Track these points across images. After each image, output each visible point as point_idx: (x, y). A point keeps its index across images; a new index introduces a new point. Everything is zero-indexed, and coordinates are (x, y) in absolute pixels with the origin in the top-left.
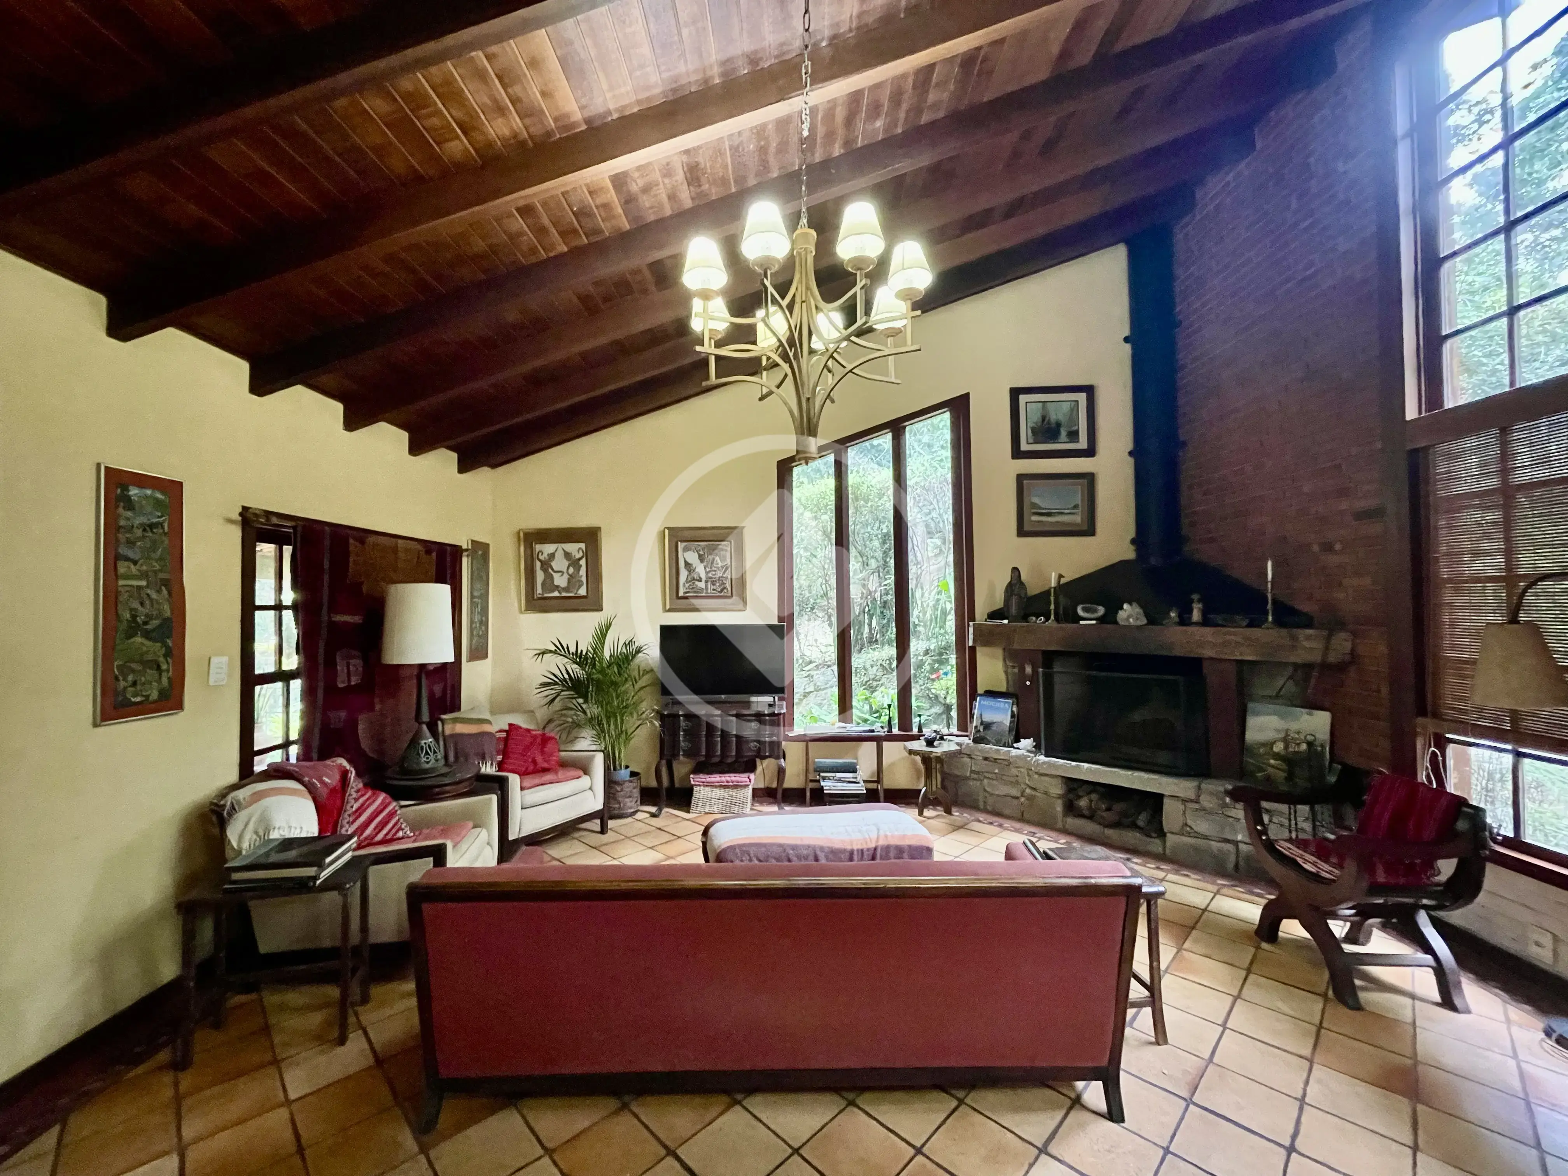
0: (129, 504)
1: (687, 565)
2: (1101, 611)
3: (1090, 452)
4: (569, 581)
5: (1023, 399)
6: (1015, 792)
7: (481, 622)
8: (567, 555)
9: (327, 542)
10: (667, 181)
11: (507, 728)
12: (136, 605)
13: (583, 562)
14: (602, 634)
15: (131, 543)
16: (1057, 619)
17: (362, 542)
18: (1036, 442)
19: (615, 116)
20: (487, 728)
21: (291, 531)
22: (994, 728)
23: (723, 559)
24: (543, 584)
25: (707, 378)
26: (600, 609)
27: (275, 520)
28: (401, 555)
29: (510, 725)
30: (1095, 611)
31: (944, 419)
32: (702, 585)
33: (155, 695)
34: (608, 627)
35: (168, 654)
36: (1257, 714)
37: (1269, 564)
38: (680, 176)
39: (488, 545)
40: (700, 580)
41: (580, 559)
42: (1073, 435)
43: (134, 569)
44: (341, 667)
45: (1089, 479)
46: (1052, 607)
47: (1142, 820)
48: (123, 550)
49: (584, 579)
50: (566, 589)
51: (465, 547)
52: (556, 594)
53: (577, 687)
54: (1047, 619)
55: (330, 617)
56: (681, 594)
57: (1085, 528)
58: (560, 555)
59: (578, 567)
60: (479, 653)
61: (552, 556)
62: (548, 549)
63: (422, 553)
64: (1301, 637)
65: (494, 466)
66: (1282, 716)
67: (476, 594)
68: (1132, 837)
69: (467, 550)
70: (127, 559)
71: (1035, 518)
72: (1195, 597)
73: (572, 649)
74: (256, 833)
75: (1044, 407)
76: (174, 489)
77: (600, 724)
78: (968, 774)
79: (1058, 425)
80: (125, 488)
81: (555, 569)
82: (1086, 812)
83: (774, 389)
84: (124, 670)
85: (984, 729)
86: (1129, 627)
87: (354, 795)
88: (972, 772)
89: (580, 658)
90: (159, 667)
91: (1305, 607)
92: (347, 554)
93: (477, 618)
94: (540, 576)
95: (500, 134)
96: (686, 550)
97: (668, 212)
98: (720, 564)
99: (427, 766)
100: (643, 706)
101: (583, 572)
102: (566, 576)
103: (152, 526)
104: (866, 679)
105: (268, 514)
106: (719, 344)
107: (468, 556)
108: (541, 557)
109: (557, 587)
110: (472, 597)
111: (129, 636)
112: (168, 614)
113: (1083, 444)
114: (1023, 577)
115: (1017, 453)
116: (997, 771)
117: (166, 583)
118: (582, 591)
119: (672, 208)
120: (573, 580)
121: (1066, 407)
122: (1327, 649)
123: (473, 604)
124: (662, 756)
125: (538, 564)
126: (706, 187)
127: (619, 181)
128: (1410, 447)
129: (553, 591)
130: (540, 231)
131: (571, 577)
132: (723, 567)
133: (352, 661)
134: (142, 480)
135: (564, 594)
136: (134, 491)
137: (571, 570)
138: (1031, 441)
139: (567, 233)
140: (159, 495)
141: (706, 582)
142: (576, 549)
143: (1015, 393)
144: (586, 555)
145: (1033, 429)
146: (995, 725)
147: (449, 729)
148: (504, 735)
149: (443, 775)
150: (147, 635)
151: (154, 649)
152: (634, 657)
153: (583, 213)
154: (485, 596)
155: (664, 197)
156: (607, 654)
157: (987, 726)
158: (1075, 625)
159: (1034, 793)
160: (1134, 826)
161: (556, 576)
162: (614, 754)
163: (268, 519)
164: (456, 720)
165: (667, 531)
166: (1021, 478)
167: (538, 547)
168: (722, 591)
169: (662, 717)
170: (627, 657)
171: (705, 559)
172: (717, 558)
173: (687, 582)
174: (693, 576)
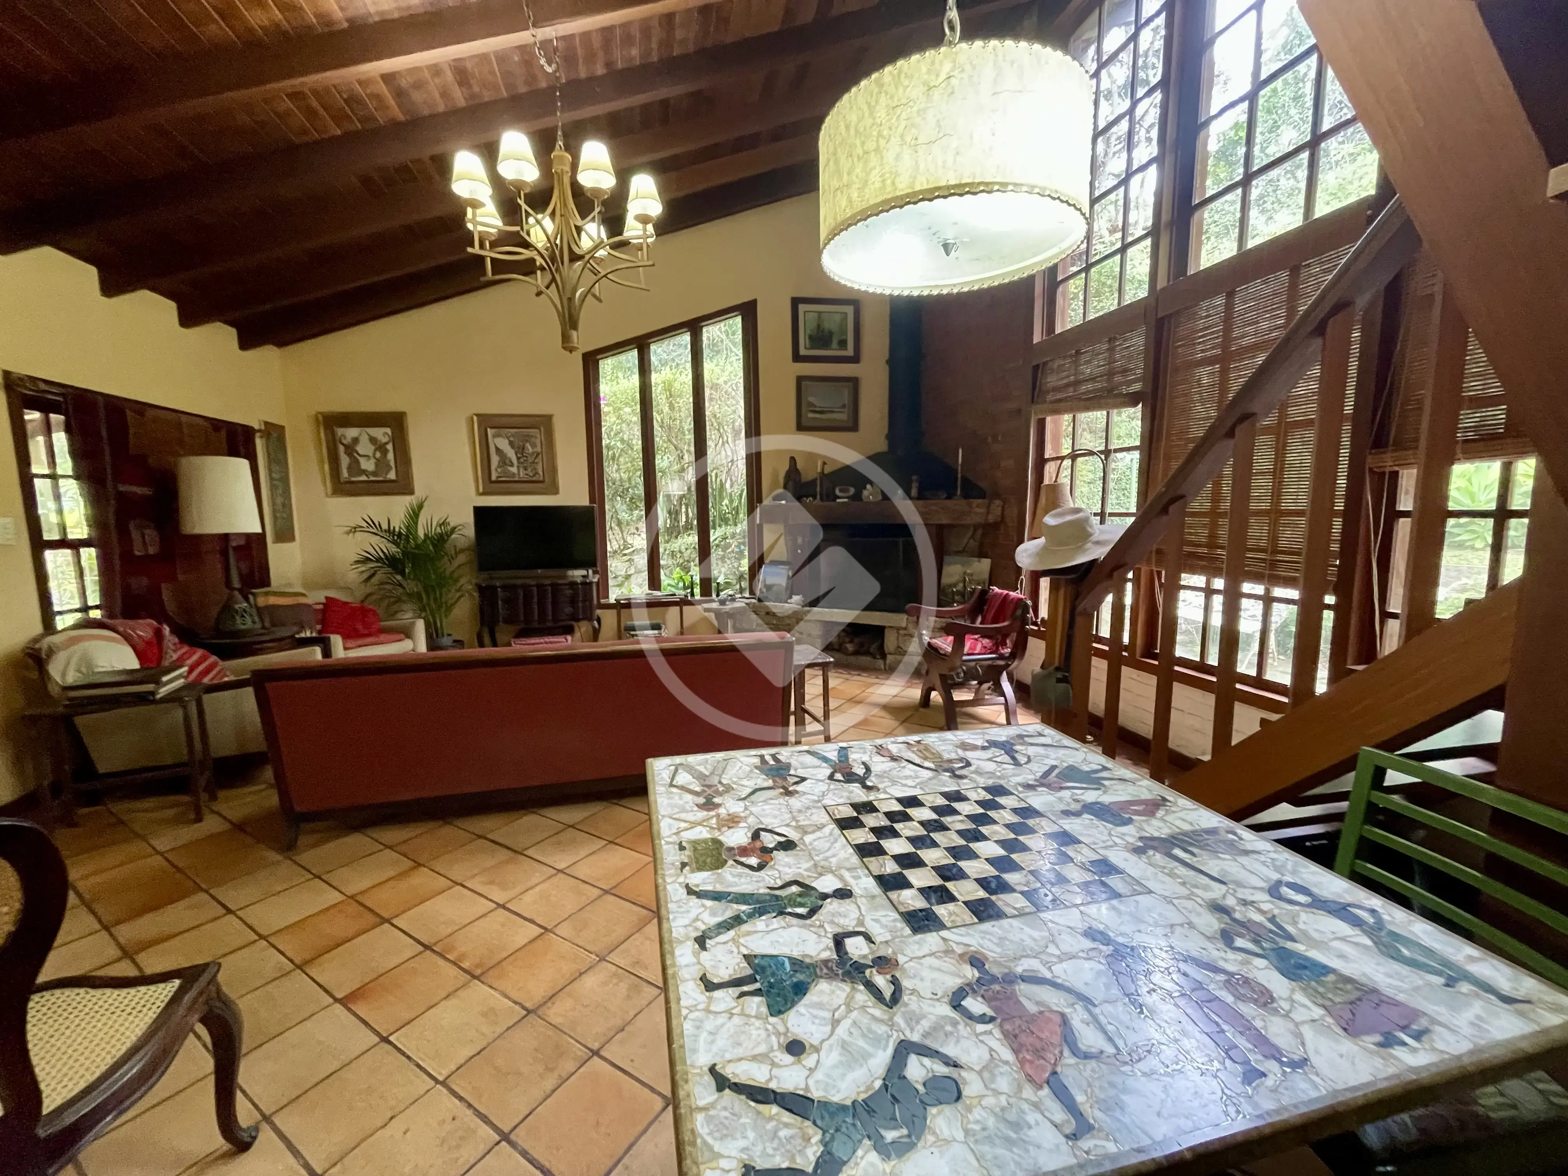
1: (497, 449)
2: (852, 491)
3: (855, 359)
4: (377, 465)
5: (802, 308)
7: (284, 505)
8: (373, 440)
9: (102, 413)
10: (437, 80)
11: (324, 601)
13: (390, 447)
14: (415, 514)
16: (822, 499)
17: (141, 414)
18: (812, 348)
19: (377, 19)
20: (302, 600)
21: (61, 399)
22: (775, 589)
23: (534, 446)
24: (349, 468)
25: (484, 273)
26: (411, 492)
27: (43, 386)
28: (185, 430)
29: (326, 598)
30: (847, 491)
31: (737, 322)
34: (420, 507)
36: (950, 564)
37: (960, 451)
38: (449, 76)
39: (283, 427)
40: (512, 465)
41: (387, 443)
42: (843, 344)
44: (135, 535)
45: (854, 383)
46: (818, 489)
47: (873, 648)
49: (392, 464)
50: (374, 474)
51: (256, 427)
52: (364, 478)
53: (393, 563)
54: (815, 498)
55: (115, 487)
56: (494, 478)
57: (851, 424)
58: (364, 439)
59: (385, 452)
60: (285, 534)
61: (356, 440)
62: (351, 433)
63: (210, 430)
64: (974, 505)
65: (281, 343)
66: (963, 565)
67: (274, 475)
68: (865, 660)
69: (259, 431)
71: (811, 415)
72: (914, 478)
73: (385, 526)
74: (79, 671)
75: (819, 317)
77: (420, 599)
79: (831, 334)
81: (361, 452)
82: (836, 647)
83: (544, 289)
85: (767, 590)
86: (869, 503)
87: (172, 647)
89: (394, 535)
91: (983, 485)
92: (125, 427)
93: (279, 500)
94: (345, 461)
95: (259, 21)
97: (441, 108)
98: (531, 450)
99: (243, 627)
100: (463, 581)
101: (391, 456)
102: (373, 461)
104: (681, 561)
105: (34, 379)
106: (494, 245)
107: (261, 437)
108: (345, 442)
109: (364, 472)
110: (272, 479)
113: (850, 352)
114: (799, 467)
115: (797, 357)
118: (392, 475)
119: (446, 106)
120: (382, 464)
121: (837, 318)
122: (988, 513)
123: (273, 488)
124: (482, 623)
125: (341, 449)
126: (476, 89)
127: (388, 78)
128: (1034, 363)
129: (360, 475)
130: (311, 113)
131: (378, 462)
132: (534, 453)
133: (147, 532)
135: (372, 478)
137: (378, 455)
138: (808, 346)
139: (339, 118)
142: (382, 434)
143: (796, 302)
144: (393, 440)
145: (811, 338)
146: (775, 586)
147: (261, 601)
148: (321, 607)
149: (262, 635)
152: (449, 536)
153: (353, 100)
154: (285, 480)
155: (437, 95)
156: (421, 533)
157: (769, 588)
158: (832, 503)
160: (867, 653)
161: (362, 460)
162: (435, 623)
163: (35, 385)
164: (267, 594)
165: (475, 418)
166: (800, 380)
167: (340, 431)
168: (532, 476)
169: (481, 589)
170: (441, 535)
171: (516, 445)
172: (528, 445)
173: (499, 467)
174: (504, 461)
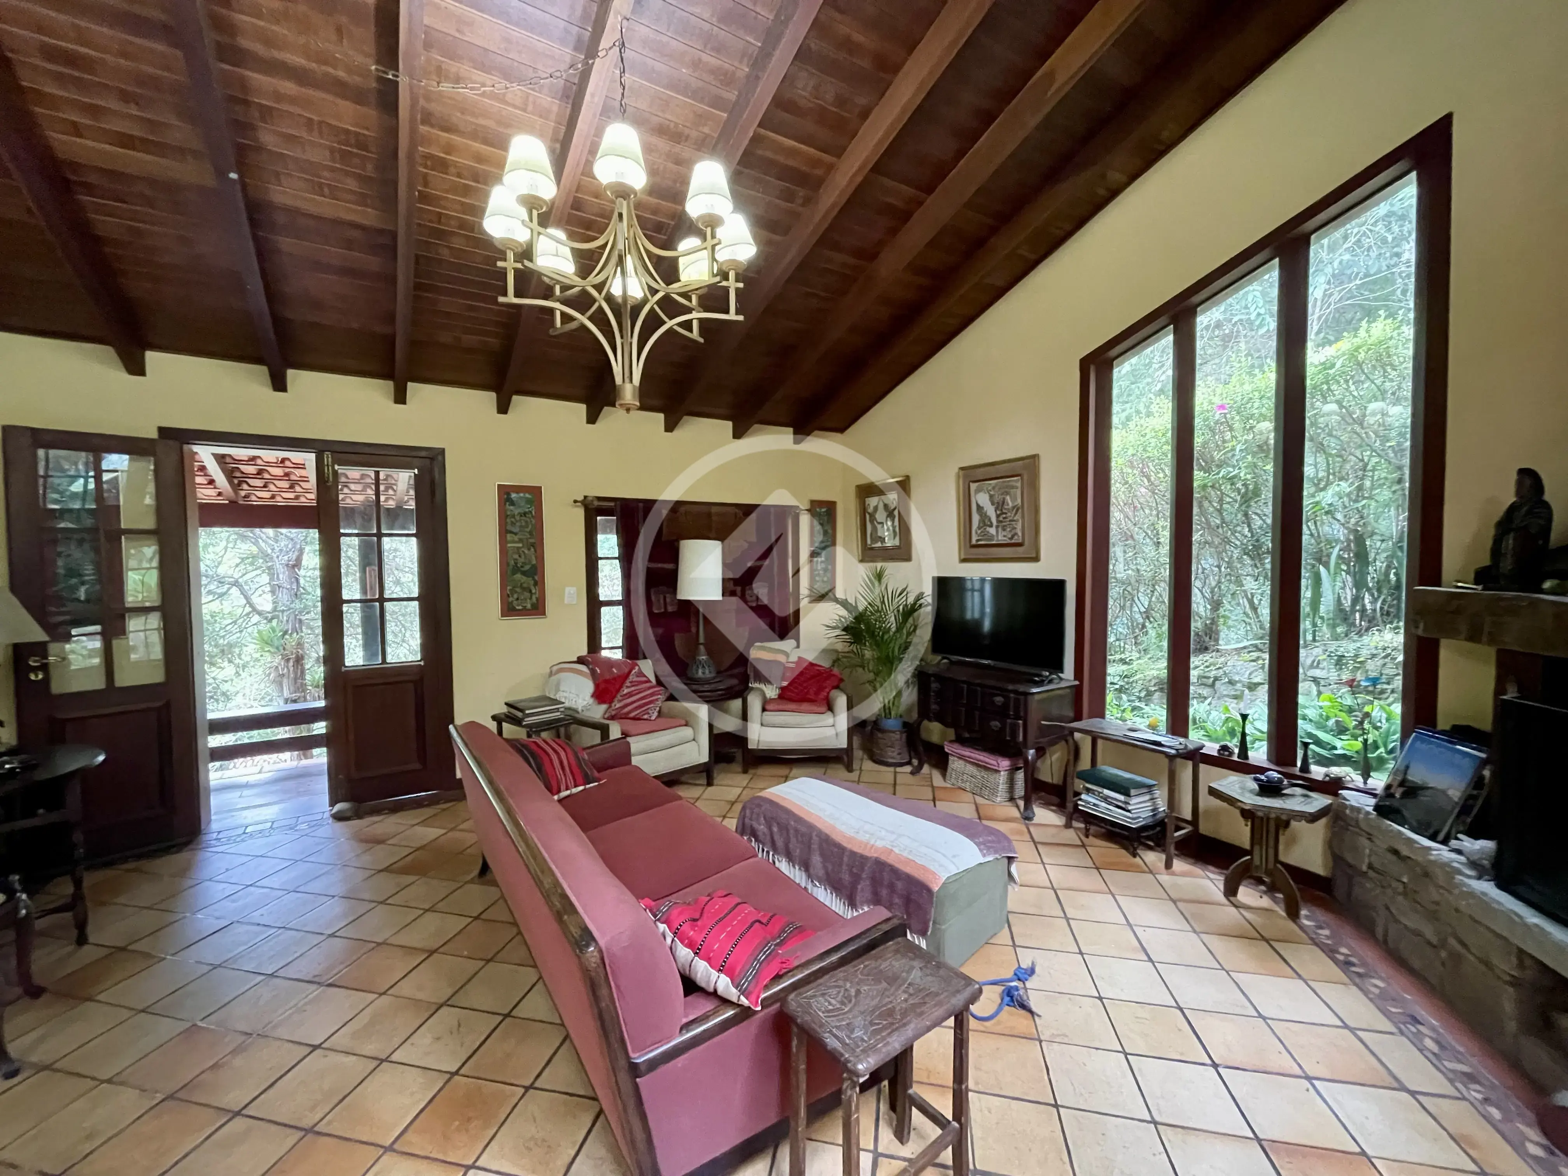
0: (512, 503)
1: (979, 508)
4: (887, 532)
6: (1429, 932)
8: (885, 507)
11: (797, 660)
12: (516, 556)
13: (896, 514)
15: (513, 524)
20: (779, 657)
21: (617, 507)
22: (1424, 798)
23: (1014, 499)
24: (871, 535)
27: (605, 502)
29: (799, 658)
32: (992, 531)
33: (529, 606)
35: (536, 584)
39: (834, 503)
40: (991, 526)
41: (894, 510)
43: (516, 538)
48: (509, 527)
49: (898, 530)
52: (880, 545)
56: (974, 542)
58: (881, 507)
59: (893, 519)
61: (875, 508)
62: (873, 502)
70: (511, 532)
76: (536, 492)
78: (1364, 868)
80: (508, 494)
84: (513, 591)
85: (1405, 795)
87: (628, 684)
88: (1370, 866)
90: (530, 591)
94: (869, 528)
96: (978, 491)
98: (1011, 505)
99: (702, 675)
103: (525, 514)
108: (869, 511)
111: (514, 574)
112: (534, 562)
116: (1405, 880)
117: (533, 545)
118: (897, 542)
120: (891, 531)
125: (868, 517)
131: (888, 529)
132: (1014, 508)
134: (519, 489)
135: (885, 545)
136: (513, 495)
140: (527, 495)
141: (997, 527)
142: (891, 500)
144: (898, 506)
146: (1428, 792)
148: (792, 665)
150: (524, 573)
151: (527, 581)
157: (1411, 791)
159: (1463, 951)
164: (761, 648)
165: (961, 472)
167: (867, 501)
168: (1011, 538)
171: (996, 500)
172: (1008, 498)
173: (979, 528)
174: (985, 521)
